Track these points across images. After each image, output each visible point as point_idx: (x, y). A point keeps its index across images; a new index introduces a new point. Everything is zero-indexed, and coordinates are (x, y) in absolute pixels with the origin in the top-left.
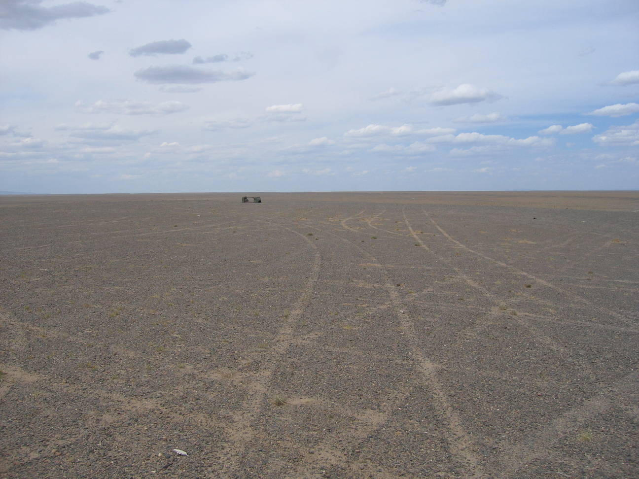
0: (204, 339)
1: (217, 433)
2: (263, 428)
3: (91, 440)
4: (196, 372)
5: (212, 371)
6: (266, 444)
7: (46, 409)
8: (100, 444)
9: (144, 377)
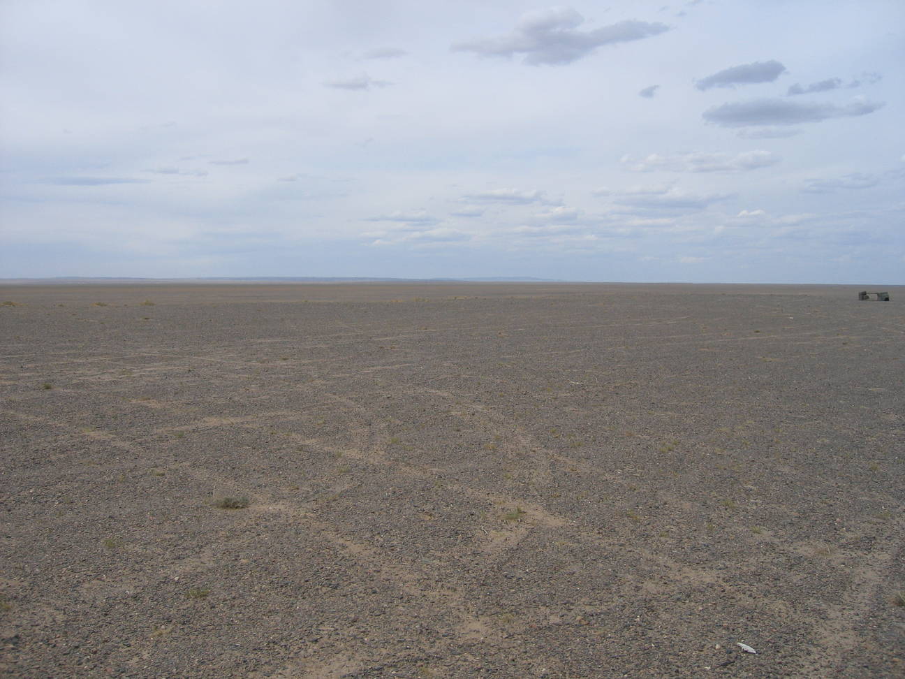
0: (791, 496)
1: (802, 631)
2: (872, 634)
3: (627, 612)
4: (776, 541)
5: (801, 543)
6: (876, 658)
7: (572, 564)
8: (638, 619)
9: (703, 539)
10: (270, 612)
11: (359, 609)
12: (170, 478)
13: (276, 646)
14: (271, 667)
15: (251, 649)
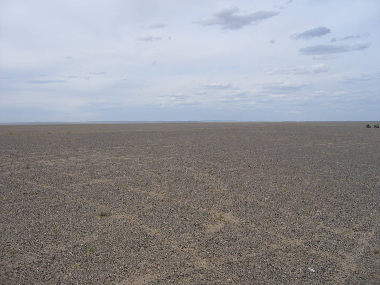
0: (334, 210)
1: (335, 264)
2: (364, 265)
3: (264, 256)
4: (327, 228)
5: (336, 229)
6: (365, 274)
7: (242, 237)
8: (269, 259)
9: (296, 227)
10: (120, 257)
11: (156, 256)
12: (79, 204)
13: (122, 271)
14: (120, 279)
15: (112, 272)
